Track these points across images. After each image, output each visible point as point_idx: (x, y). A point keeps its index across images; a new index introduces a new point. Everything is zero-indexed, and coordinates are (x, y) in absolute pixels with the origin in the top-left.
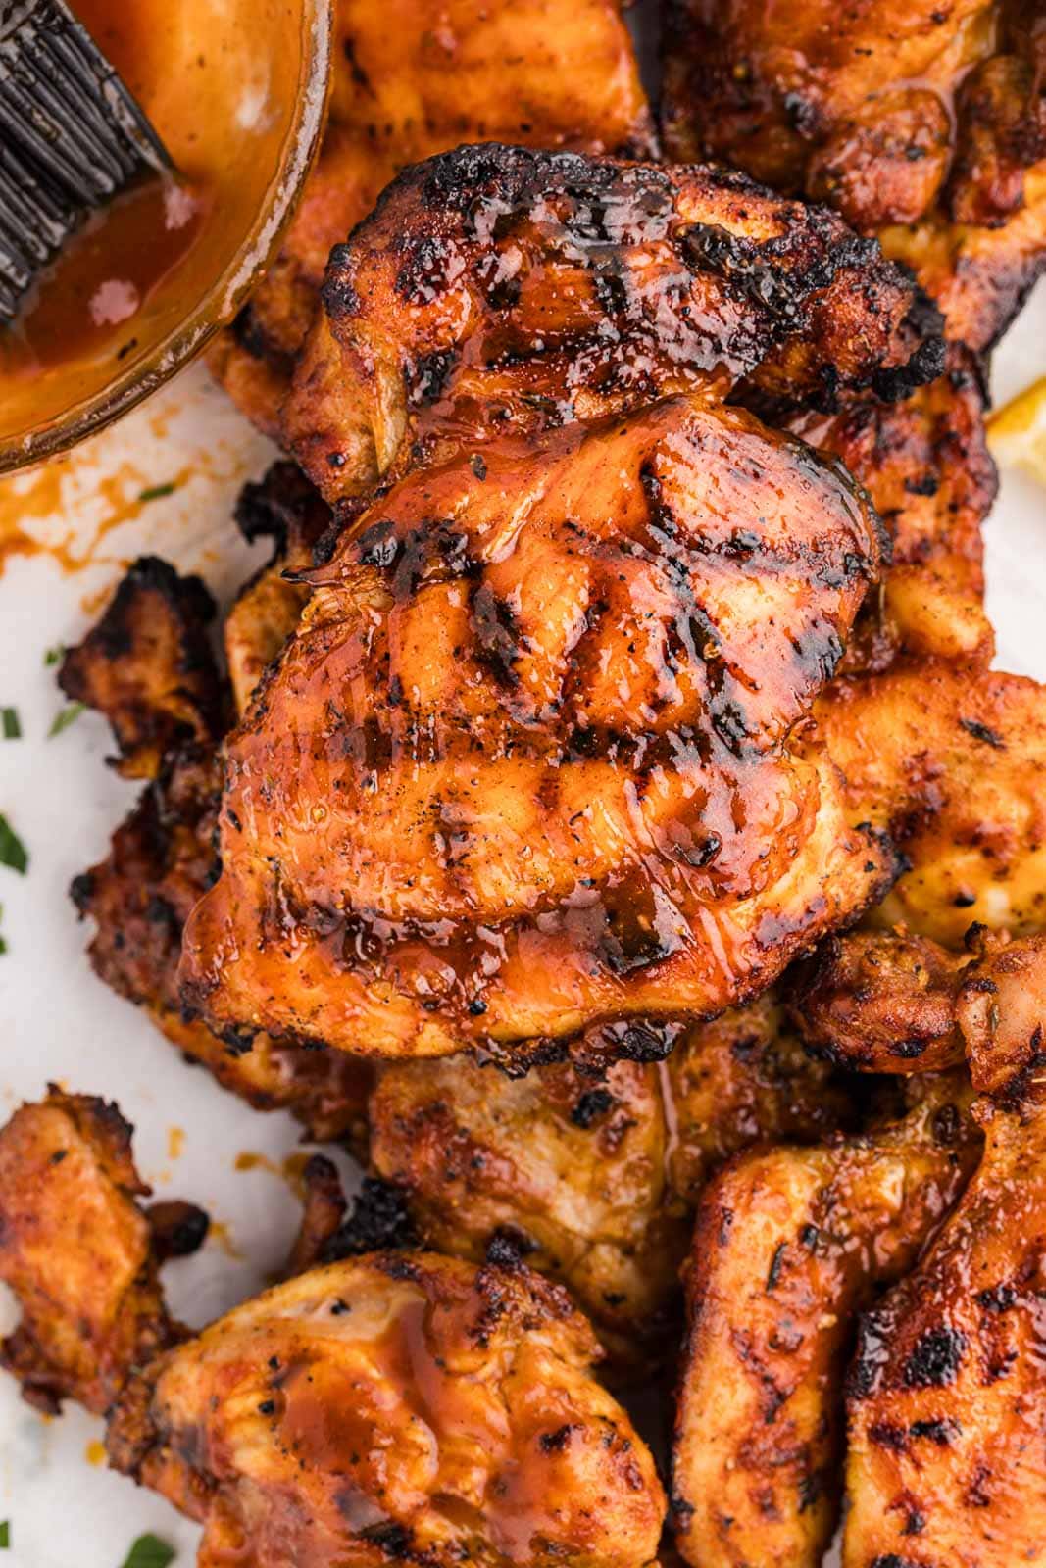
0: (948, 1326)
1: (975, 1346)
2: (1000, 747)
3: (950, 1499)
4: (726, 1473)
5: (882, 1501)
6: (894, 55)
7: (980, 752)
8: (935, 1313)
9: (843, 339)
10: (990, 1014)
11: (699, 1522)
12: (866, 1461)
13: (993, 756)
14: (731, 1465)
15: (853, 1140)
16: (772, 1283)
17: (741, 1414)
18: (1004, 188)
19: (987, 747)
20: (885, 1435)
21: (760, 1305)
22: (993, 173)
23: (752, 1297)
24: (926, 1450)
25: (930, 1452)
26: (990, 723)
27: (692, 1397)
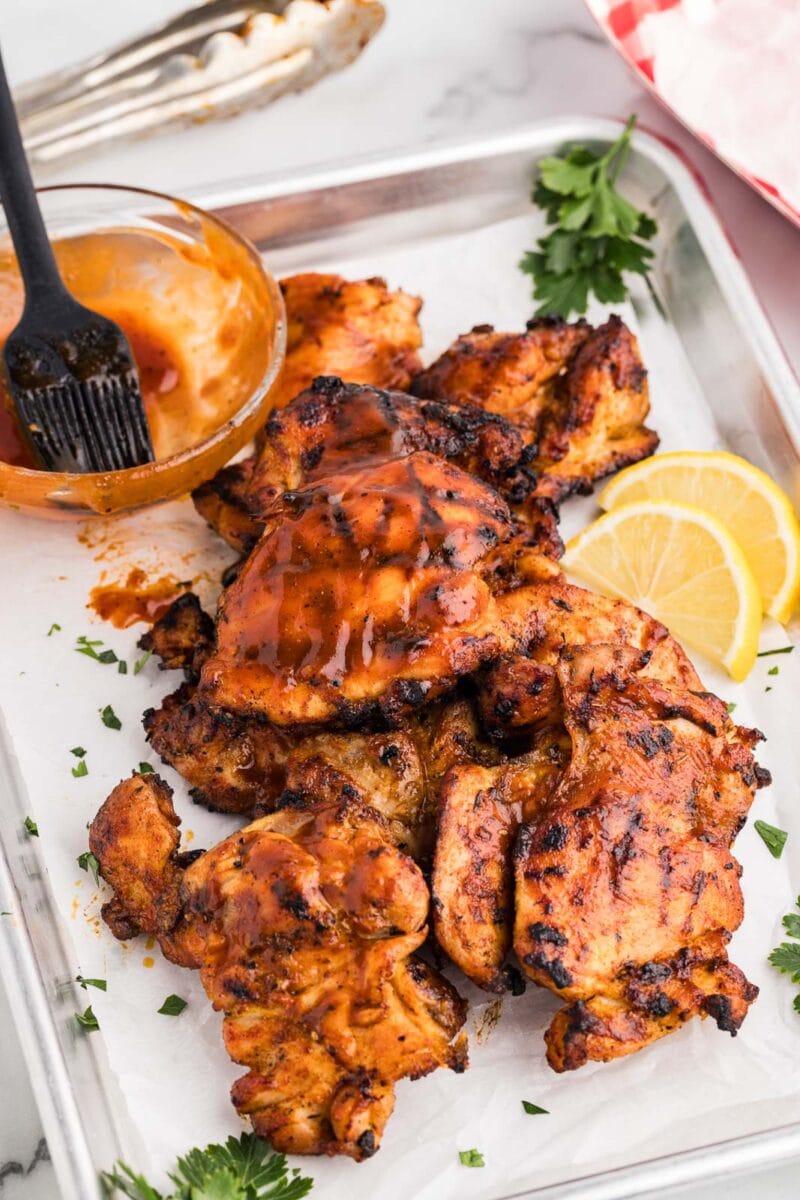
0: (559, 823)
1: (574, 834)
2: (569, 611)
3: (565, 901)
4: (457, 894)
5: (532, 902)
6: (510, 393)
7: (562, 613)
8: (554, 820)
9: (493, 447)
10: (571, 671)
11: (445, 913)
12: (522, 885)
13: (568, 615)
14: (460, 890)
15: (512, 760)
16: (477, 805)
17: (464, 865)
18: (560, 440)
19: (564, 611)
20: (532, 875)
21: (472, 815)
22: (555, 434)
23: (468, 811)
24: (553, 880)
25: (554, 880)
26: (565, 599)
27: (441, 854)
